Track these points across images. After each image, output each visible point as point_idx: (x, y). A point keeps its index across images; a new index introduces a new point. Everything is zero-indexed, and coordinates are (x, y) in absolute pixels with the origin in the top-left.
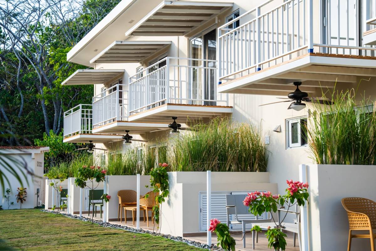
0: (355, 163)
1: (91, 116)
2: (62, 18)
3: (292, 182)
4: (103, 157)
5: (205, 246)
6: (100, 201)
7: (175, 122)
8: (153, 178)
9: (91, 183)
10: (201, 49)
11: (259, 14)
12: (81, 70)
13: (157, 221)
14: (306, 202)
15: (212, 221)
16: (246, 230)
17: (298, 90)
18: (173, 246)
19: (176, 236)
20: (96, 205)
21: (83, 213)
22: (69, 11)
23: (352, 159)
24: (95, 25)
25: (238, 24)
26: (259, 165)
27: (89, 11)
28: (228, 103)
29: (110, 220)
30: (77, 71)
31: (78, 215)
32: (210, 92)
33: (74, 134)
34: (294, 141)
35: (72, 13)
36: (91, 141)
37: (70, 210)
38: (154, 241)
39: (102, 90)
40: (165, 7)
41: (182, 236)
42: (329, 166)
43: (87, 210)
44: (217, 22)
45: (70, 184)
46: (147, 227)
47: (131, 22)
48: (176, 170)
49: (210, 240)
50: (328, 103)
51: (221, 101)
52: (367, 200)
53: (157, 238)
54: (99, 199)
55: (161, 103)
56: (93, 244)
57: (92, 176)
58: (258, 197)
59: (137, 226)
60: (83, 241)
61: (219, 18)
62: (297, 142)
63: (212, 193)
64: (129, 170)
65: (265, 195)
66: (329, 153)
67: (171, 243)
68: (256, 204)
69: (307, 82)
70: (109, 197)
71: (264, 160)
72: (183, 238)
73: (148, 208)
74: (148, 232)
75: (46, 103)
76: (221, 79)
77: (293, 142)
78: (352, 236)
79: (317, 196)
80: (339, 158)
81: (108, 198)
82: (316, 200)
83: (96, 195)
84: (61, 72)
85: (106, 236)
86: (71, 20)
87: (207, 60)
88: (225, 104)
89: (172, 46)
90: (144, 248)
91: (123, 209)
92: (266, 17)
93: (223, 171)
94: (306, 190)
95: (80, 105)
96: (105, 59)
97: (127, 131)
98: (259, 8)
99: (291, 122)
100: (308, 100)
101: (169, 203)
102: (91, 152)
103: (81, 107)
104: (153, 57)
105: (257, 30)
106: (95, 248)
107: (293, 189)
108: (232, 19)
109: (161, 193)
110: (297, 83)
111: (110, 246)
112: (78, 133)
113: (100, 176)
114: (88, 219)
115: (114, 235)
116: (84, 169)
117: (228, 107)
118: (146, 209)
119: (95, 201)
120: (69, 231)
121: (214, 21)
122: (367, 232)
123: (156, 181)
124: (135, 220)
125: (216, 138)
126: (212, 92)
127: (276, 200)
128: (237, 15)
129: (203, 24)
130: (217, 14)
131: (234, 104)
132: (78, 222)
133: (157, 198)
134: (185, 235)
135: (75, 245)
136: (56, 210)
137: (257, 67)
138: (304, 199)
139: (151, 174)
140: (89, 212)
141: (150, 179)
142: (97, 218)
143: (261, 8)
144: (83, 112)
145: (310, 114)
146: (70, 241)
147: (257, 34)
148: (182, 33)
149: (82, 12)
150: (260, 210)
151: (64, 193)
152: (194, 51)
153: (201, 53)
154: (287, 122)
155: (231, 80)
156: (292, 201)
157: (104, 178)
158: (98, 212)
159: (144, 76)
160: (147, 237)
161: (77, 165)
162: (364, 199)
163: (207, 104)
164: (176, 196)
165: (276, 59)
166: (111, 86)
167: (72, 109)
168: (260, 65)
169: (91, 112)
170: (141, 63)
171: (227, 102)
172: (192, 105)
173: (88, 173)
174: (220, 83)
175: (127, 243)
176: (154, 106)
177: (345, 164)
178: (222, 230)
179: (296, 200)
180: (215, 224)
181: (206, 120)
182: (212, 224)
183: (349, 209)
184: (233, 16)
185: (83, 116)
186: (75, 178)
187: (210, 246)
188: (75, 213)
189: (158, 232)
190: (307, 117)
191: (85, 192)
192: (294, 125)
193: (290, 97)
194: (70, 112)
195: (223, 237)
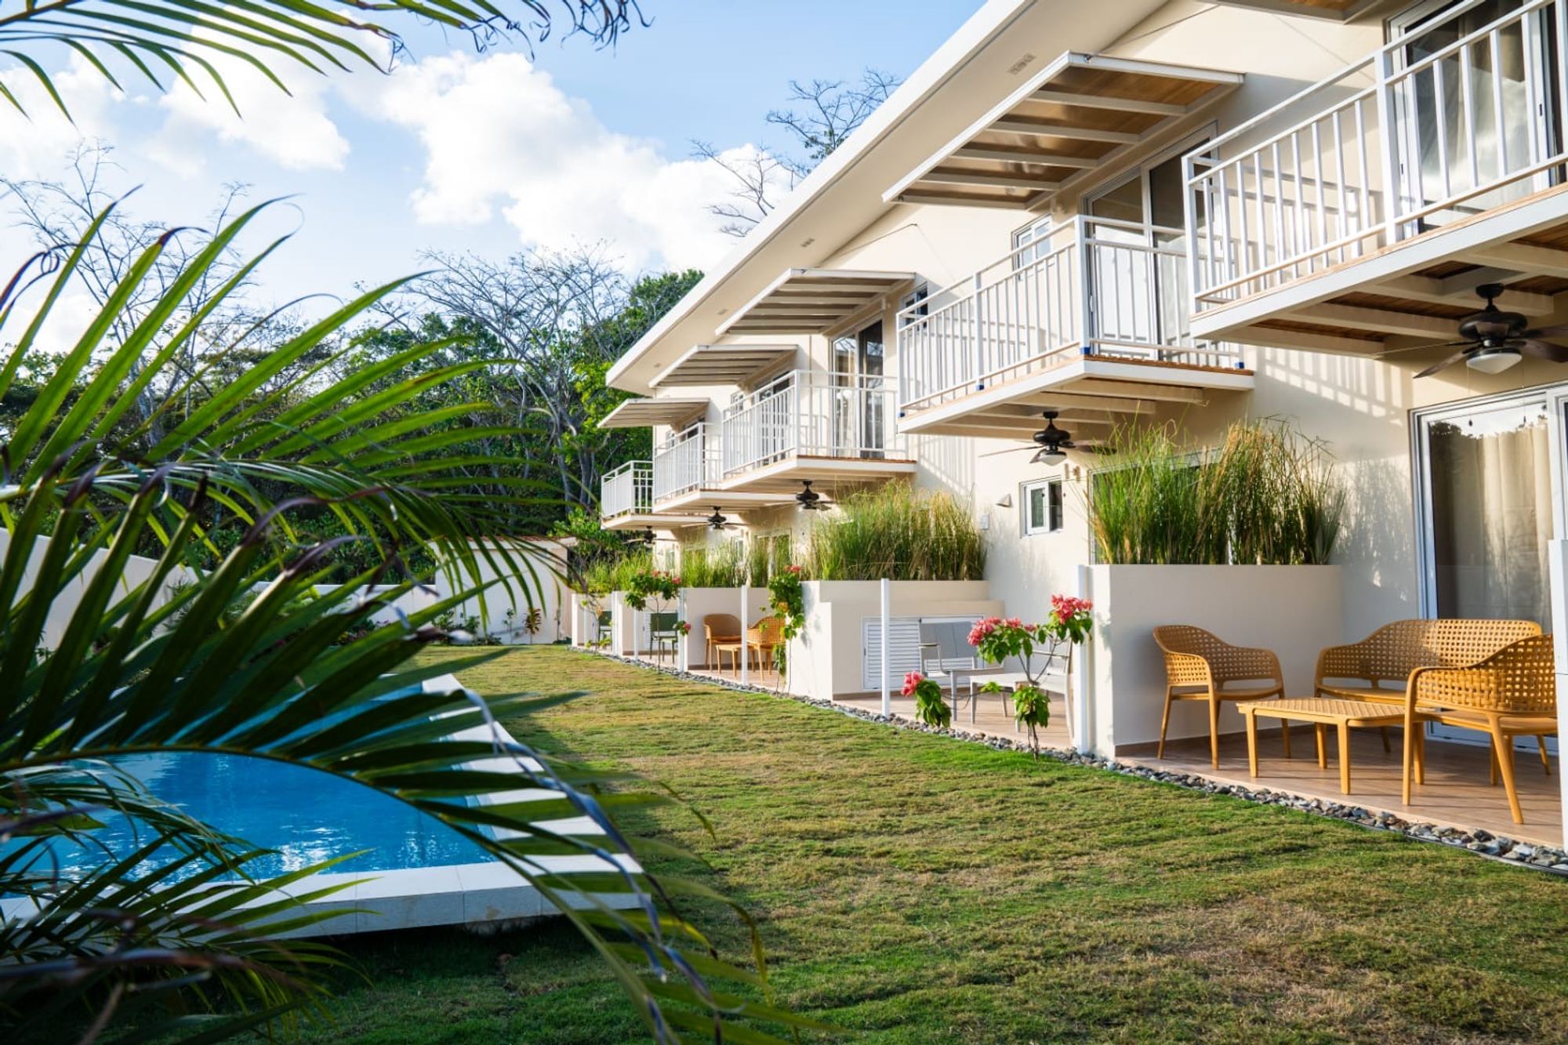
0: (1173, 562)
1: (650, 483)
2: (595, 315)
3: (1061, 600)
4: (670, 556)
5: (878, 717)
6: (672, 633)
7: (808, 490)
8: (773, 593)
9: (655, 602)
10: (852, 359)
11: (979, 285)
12: (632, 401)
13: (783, 671)
14: (1086, 636)
15: (909, 676)
16: (959, 686)
17: (1051, 426)
18: (819, 717)
19: (819, 698)
20: (664, 640)
21: (641, 653)
22: (606, 304)
23: (1168, 554)
24: (651, 327)
25: (924, 310)
26: (969, 568)
27: (640, 303)
28: (907, 455)
29: (691, 667)
30: (627, 402)
31: (631, 658)
32: (872, 434)
33: (619, 515)
34: (1037, 522)
35: (611, 307)
36: (649, 527)
37: (618, 649)
38: (781, 709)
39: (668, 435)
40: (791, 281)
41: (830, 698)
42: (1127, 567)
43: (647, 647)
44: (884, 308)
45: (616, 603)
46: (763, 681)
47: (722, 313)
48: (818, 577)
49: (888, 707)
50: (1107, 451)
51: (896, 451)
52: (1196, 629)
53: (785, 702)
54: (670, 629)
55: (779, 457)
56: (671, 713)
57: (656, 589)
58: (995, 627)
59: (742, 678)
60: (651, 706)
61: (889, 300)
62: (1041, 524)
63: (891, 619)
64: (723, 579)
65: (1010, 625)
66: (1127, 543)
67: (813, 711)
68: (991, 643)
69: (1069, 413)
70: (689, 627)
71: (979, 558)
72: (833, 702)
73: (762, 647)
74: (765, 691)
75: (568, 460)
76: (903, 408)
77: (1034, 525)
78: (1173, 698)
79: (1108, 626)
80: (1144, 553)
81: (685, 629)
82: (1106, 632)
83: (663, 623)
84: (593, 406)
85: (690, 698)
86: (610, 319)
87: (865, 375)
88: (902, 457)
89: (799, 352)
90: (766, 721)
91: (714, 649)
92: (993, 292)
93: (904, 579)
94: (1087, 613)
95: (631, 463)
96: (674, 379)
97: (717, 508)
98: (979, 274)
99: (1030, 488)
100: (1069, 445)
101: (804, 638)
102: (649, 546)
103: (632, 466)
104: (762, 374)
105: (975, 318)
106: (676, 720)
107: (1066, 611)
108: (912, 302)
109: (789, 620)
110: (1050, 415)
111: (701, 716)
112: (625, 513)
113: (669, 589)
114: (649, 665)
115: (705, 697)
116: (641, 577)
117: (907, 461)
118: (758, 648)
119: (662, 634)
120: (622, 686)
121: (879, 305)
122: (1204, 690)
123: (779, 599)
124: (739, 666)
125: (892, 518)
126: (879, 435)
127: (1032, 634)
128: (923, 295)
129: (857, 312)
130: (883, 294)
131: (920, 456)
132: (633, 670)
133: (782, 630)
134: (837, 697)
135: (637, 713)
136: (593, 648)
137: (978, 384)
138: (1083, 630)
139: (771, 587)
140: (651, 653)
141: (768, 595)
142: (667, 662)
143: (983, 275)
144: (636, 474)
145: (1067, 472)
146: (627, 705)
147: (975, 326)
148: (819, 329)
149: (628, 304)
150: (1000, 653)
151: (605, 618)
152: (841, 361)
153: (854, 364)
154: (1022, 487)
155: (923, 409)
156: (1062, 635)
157: (677, 592)
158: (668, 653)
159: (745, 409)
160: (767, 701)
161: (628, 569)
162: (1191, 628)
163: (865, 456)
164: (817, 627)
165: (1015, 367)
166: (684, 429)
167: (616, 471)
168: (982, 380)
169: (650, 475)
170: (740, 386)
171: (906, 451)
172: (837, 458)
173: (648, 584)
174: (902, 415)
175: (733, 711)
176: (766, 462)
177: (1155, 563)
178: (927, 693)
179: (1068, 632)
180: (915, 683)
181: (872, 485)
182: (909, 682)
183: (1168, 647)
184: (915, 296)
185: (636, 482)
186: (625, 593)
187: (889, 717)
188: (625, 653)
189: (786, 691)
190: (1063, 478)
191: (644, 617)
192: (1036, 494)
193: (1037, 440)
194: (613, 475)
195: (929, 705)
